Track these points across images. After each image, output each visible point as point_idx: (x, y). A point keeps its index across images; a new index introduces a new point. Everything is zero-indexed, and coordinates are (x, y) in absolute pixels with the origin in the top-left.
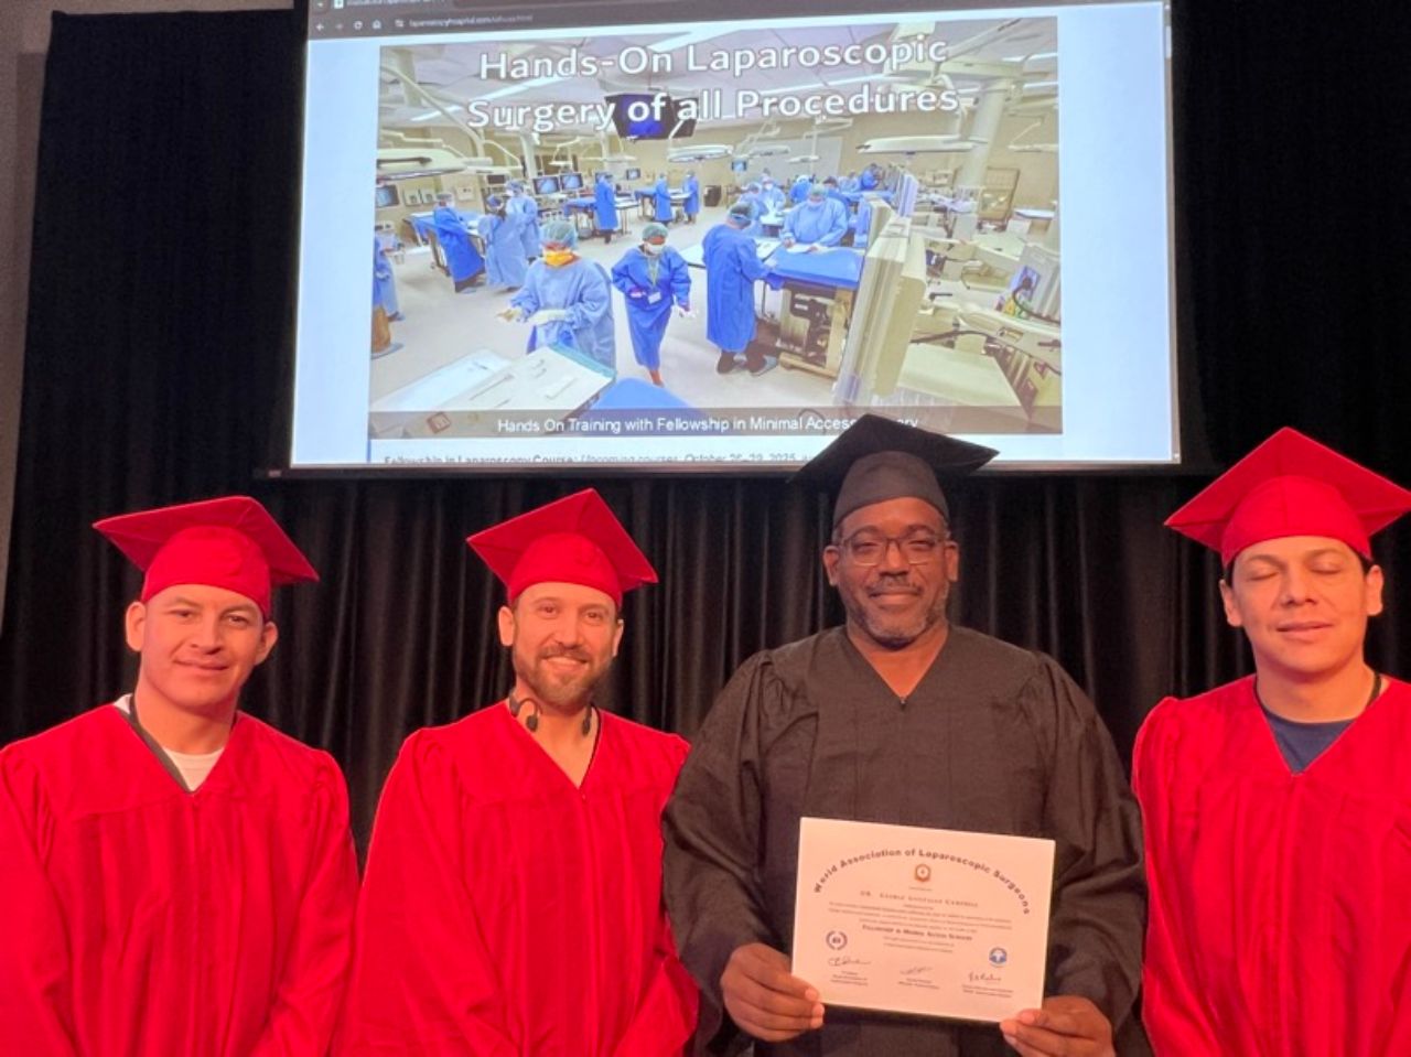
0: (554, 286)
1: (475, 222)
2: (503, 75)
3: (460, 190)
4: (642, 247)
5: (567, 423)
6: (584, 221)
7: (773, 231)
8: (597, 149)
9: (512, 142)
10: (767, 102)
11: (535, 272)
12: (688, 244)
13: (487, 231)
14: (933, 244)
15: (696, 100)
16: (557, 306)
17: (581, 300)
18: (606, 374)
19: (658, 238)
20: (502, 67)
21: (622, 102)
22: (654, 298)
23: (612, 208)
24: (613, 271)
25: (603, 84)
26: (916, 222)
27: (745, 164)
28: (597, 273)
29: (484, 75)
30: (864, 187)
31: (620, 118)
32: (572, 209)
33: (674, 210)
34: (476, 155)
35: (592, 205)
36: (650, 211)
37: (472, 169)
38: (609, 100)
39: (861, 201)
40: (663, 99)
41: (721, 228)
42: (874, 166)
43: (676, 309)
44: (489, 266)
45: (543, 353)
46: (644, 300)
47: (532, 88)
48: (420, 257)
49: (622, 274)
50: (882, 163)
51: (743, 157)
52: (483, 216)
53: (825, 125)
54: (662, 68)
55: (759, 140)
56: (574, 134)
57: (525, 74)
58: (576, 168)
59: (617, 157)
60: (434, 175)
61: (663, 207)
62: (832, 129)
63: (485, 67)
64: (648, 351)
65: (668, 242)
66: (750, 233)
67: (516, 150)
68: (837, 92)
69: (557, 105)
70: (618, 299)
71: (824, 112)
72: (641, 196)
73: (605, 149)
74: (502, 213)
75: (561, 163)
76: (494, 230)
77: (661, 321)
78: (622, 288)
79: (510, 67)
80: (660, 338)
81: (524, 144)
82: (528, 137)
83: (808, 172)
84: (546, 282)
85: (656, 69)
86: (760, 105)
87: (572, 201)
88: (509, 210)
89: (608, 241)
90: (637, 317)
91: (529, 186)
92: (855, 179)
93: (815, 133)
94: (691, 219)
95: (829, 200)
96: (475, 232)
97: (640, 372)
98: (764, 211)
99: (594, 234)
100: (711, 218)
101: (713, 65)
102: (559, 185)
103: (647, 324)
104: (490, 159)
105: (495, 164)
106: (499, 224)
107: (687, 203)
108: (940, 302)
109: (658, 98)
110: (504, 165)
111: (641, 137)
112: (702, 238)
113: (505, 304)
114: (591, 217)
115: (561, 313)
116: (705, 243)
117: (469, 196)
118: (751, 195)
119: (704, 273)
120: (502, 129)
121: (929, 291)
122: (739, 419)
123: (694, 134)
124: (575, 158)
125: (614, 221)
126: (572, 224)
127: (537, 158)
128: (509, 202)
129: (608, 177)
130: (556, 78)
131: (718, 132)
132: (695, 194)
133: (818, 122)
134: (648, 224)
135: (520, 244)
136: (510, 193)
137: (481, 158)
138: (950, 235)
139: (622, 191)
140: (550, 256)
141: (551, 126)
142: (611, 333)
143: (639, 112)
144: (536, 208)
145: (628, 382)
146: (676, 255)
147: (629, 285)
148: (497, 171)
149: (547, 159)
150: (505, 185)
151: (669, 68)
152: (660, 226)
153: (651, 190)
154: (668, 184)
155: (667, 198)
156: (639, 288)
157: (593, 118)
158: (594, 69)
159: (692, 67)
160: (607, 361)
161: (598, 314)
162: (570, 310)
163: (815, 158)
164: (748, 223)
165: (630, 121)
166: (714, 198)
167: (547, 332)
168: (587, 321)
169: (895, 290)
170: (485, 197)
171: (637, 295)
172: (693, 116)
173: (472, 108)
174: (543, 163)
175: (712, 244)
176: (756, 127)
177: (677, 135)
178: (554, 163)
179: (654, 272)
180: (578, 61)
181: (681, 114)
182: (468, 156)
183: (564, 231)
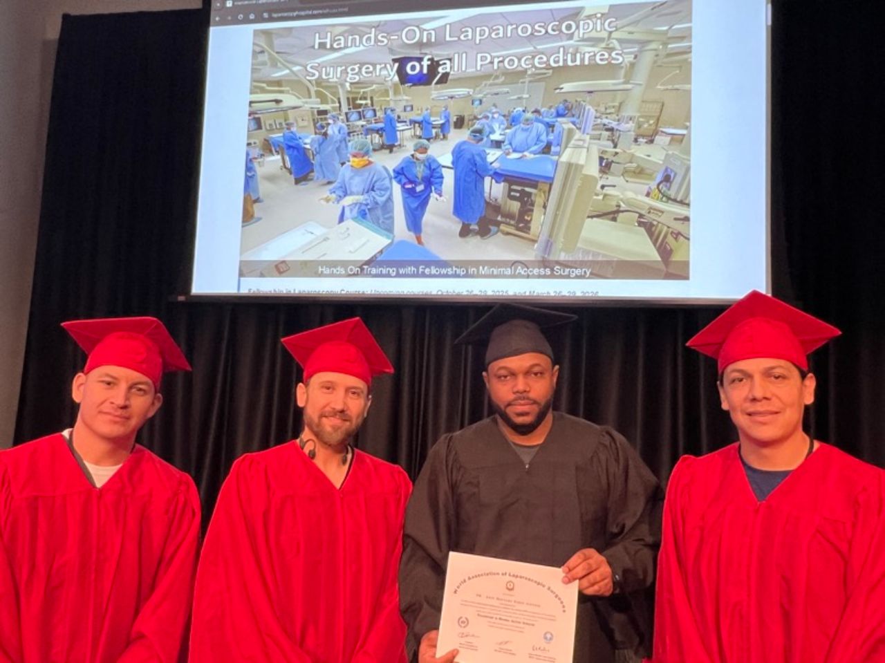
0: (357, 180)
1: (309, 140)
2: (328, 46)
3: (300, 120)
4: (413, 156)
5: (364, 268)
6: (377, 139)
7: (498, 144)
8: (386, 93)
9: (333, 89)
10: (496, 61)
11: (344, 172)
12: (442, 154)
13: (316, 146)
14: (604, 152)
15: (450, 60)
16: (358, 194)
17: (373, 190)
18: (388, 237)
19: (424, 149)
20: (328, 41)
21: (402, 62)
22: (420, 188)
23: (394, 130)
24: (394, 171)
25: (391, 51)
26: (593, 138)
27: (481, 102)
28: (384, 173)
29: (316, 47)
30: (559, 115)
31: (401, 72)
32: (369, 131)
33: (434, 131)
34: (310, 97)
35: (381, 129)
36: (418, 132)
37: (307, 106)
38: (395, 61)
39: (557, 124)
40: (429, 60)
41: (464, 143)
42: (566, 101)
43: (434, 195)
44: (316, 168)
45: (349, 223)
46: (413, 189)
47: (346, 55)
48: (274, 161)
49: (400, 173)
50: (571, 99)
51: (480, 96)
52: (313, 136)
53: (533, 75)
54: (429, 39)
55: (491, 85)
56: (372, 83)
57: (342, 45)
58: (372, 105)
59: (399, 98)
60: (285, 110)
61: (427, 130)
62: (539, 77)
63: (317, 41)
64: (415, 223)
65: (430, 152)
66: (484, 146)
67: (335, 94)
68: (543, 53)
69: (362, 65)
70: (397, 189)
71: (534, 66)
72: (413, 122)
73: (391, 93)
74: (325, 134)
75: (363, 102)
76: (320, 145)
77: (424, 203)
78: (399, 182)
79: (334, 41)
80: (423, 215)
81: (341, 91)
82: (343, 85)
83: (522, 106)
84: (351, 178)
85: (425, 40)
86: (492, 63)
87: (369, 126)
88: (330, 132)
89: (391, 151)
90: (409, 200)
91: (343, 117)
92: (553, 110)
93: (527, 79)
94: (445, 137)
95: (536, 124)
96: (308, 146)
97: (410, 236)
98: (492, 132)
99: (382, 147)
100: (458, 137)
101: (462, 37)
102: (361, 116)
103: (414, 205)
104: (319, 100)
105: (322, 103)
106: (323, 142)
107: (442, 126)
108: (608, 191)
109: (426, 58)
110: (327, 103)
111: (414, 85)
112: (451, 149)
113: (326, 192)
114: (381, 136)
115: (361, 198)
116: (453, 153)
117: (305, 123)
118: (484, 121)
119: (452, 172)
120: (327, 81)
121: (600, 183)
122: (472, 267)
123: (448, 82)
124: (372, 98)
125: (395, 139)
126: (369, 141)
127: (348, 99)
128: (330, 127)
129: (392, 110)
130: (362, 48)
131: (463, 81)
132: (448, 121)
133: (529, 72)
134: (417, 141)
135: (336, 154)
136: (330, 121)
137: (314, 99)
138: (615, 147)
139: (402, 119)
140: (354, 161)
141: (357, 78)
142: (392, 211)
143: (413, 68)
144: (346, 130)
145: (402, 243)
146: (435, 161)
147: (404, 180)
148: (323, 107)
149: (355, 99)
150: (328, 116)
151: (433, 40)
152: (425, 142)
153: (419, 118)
154: (431, 115)
155: (429, 123)
156: (411, 182)
157: (384, 72)
158: (386, 41)
159: (448, 38)
160: (389, 229)
161: (384, 199)
162: (366, 196)
163: (526, 96)
164: (482, 139)
165: (407, 74)
166: (460, 123)
167: (351, 210)
168: (377, 203)
169: (578, 183)
170: (315, 124)
171: (409, 186)
172: (448, 70)
173: (308, 68)
174: (353, 103)
175: (458, 153)
176: (487, 77)
177: (437, 83)
178: (359, 102)
179: (420, 171)
180: (376, 36)
181: (440, 70)
182: (304, 98)
183: (364, 145)
